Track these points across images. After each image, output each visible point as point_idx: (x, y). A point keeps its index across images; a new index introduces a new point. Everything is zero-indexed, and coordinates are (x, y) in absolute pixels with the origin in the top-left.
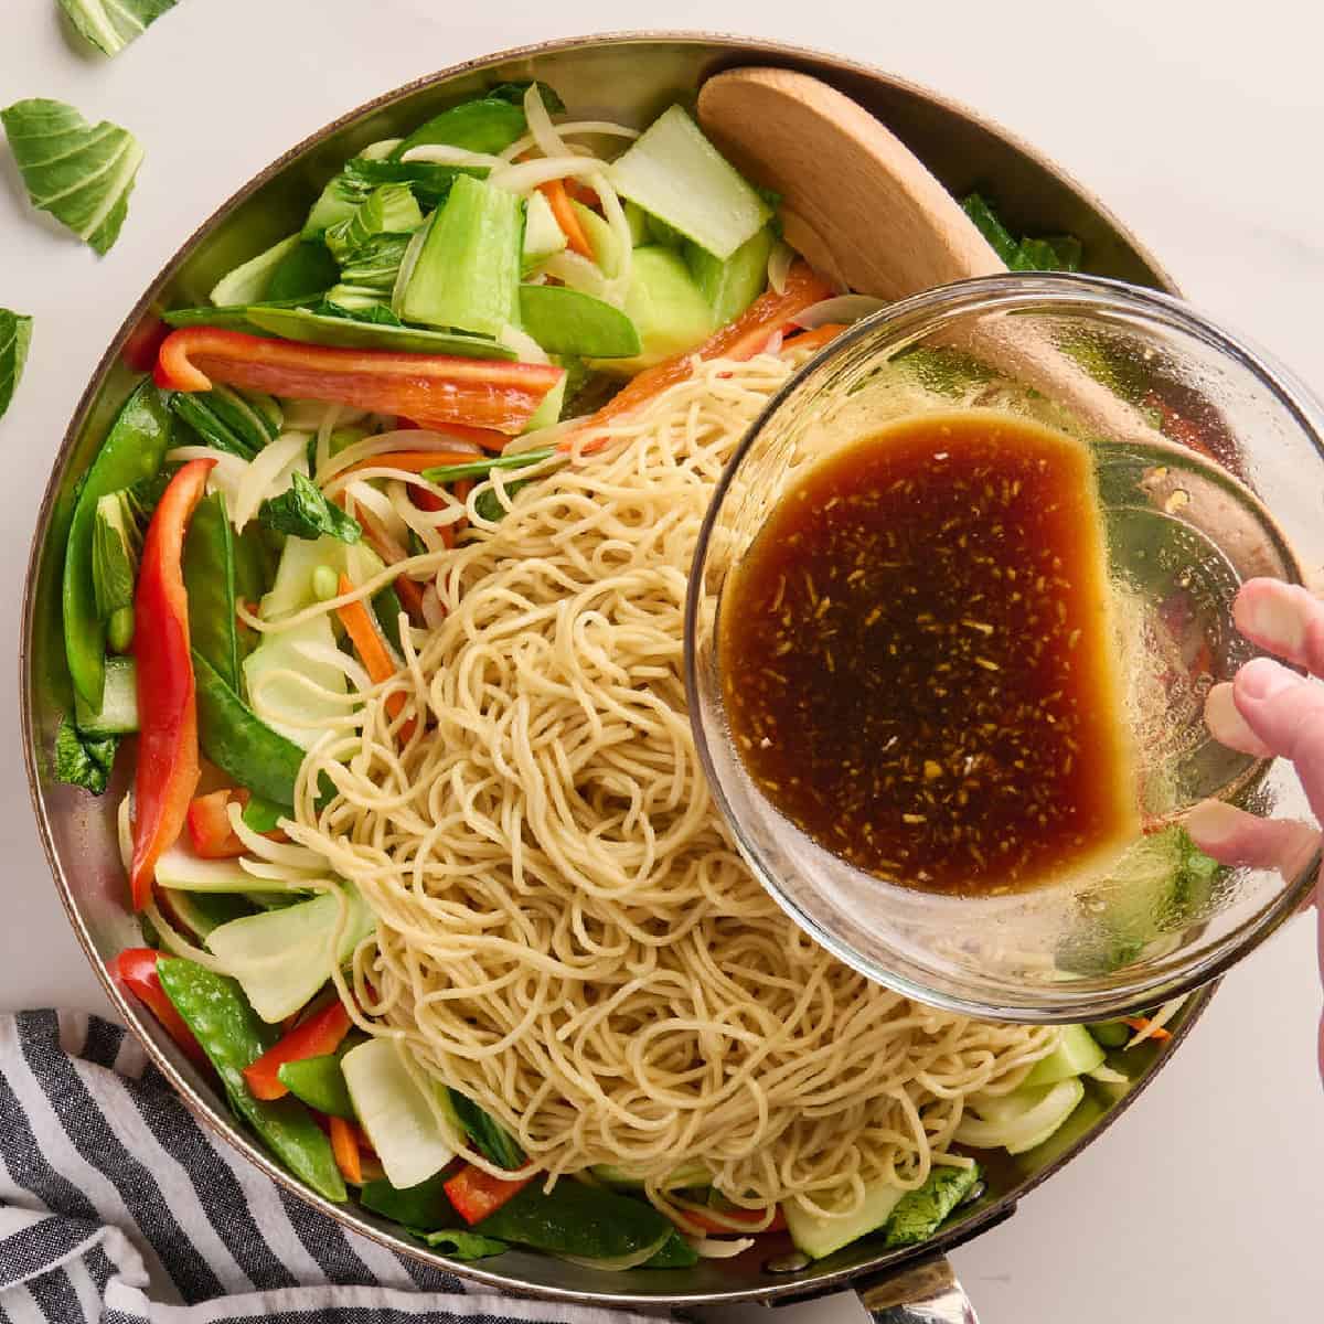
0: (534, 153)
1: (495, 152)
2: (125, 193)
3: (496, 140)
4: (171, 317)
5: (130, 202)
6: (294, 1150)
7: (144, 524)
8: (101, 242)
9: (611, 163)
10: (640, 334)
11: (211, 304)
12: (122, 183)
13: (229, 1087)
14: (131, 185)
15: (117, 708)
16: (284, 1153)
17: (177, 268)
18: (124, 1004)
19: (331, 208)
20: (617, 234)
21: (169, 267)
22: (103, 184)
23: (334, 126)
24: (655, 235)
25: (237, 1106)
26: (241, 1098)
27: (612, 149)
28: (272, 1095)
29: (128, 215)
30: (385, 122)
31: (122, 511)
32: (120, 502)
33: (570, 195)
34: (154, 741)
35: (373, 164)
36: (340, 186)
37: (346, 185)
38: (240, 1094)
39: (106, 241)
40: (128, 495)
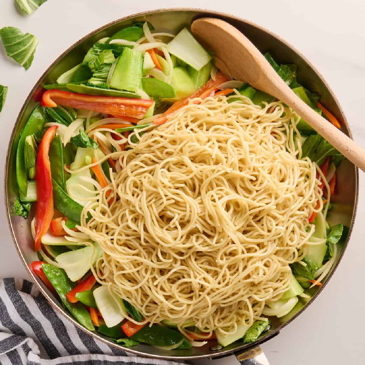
0: (146, 41)
1: (135, 41)
2: (33, 53)
3: (135, 38)
4: (45, 87)
5: (34, 55)
6: (80, 316)
7: (38, 144)
9: (167, 44)
11: (57, 83)
12: (32, 50)
13: (62, 299)
14: (35, 50)
15: (31, 195)
16: (77, 317)
17: (47, 74)
19: (90, 56)
20: (169, 64)
21: (45, 73)
22: (27, 50)
23: (91, 34)
24: (179, 64)
25: (65, 305)
26: (66, 303)
27: (167, 40)
28: (74, 301)
30: (105, 33)
31: (33, 140)
32: (32, 138)
33: (156, 53)
34: (41, 204)
35: (101, 44)
36: (92, 51)
37: (94, 50)
38: (65, 301)
39: (28, 66)
40: (34, 136)
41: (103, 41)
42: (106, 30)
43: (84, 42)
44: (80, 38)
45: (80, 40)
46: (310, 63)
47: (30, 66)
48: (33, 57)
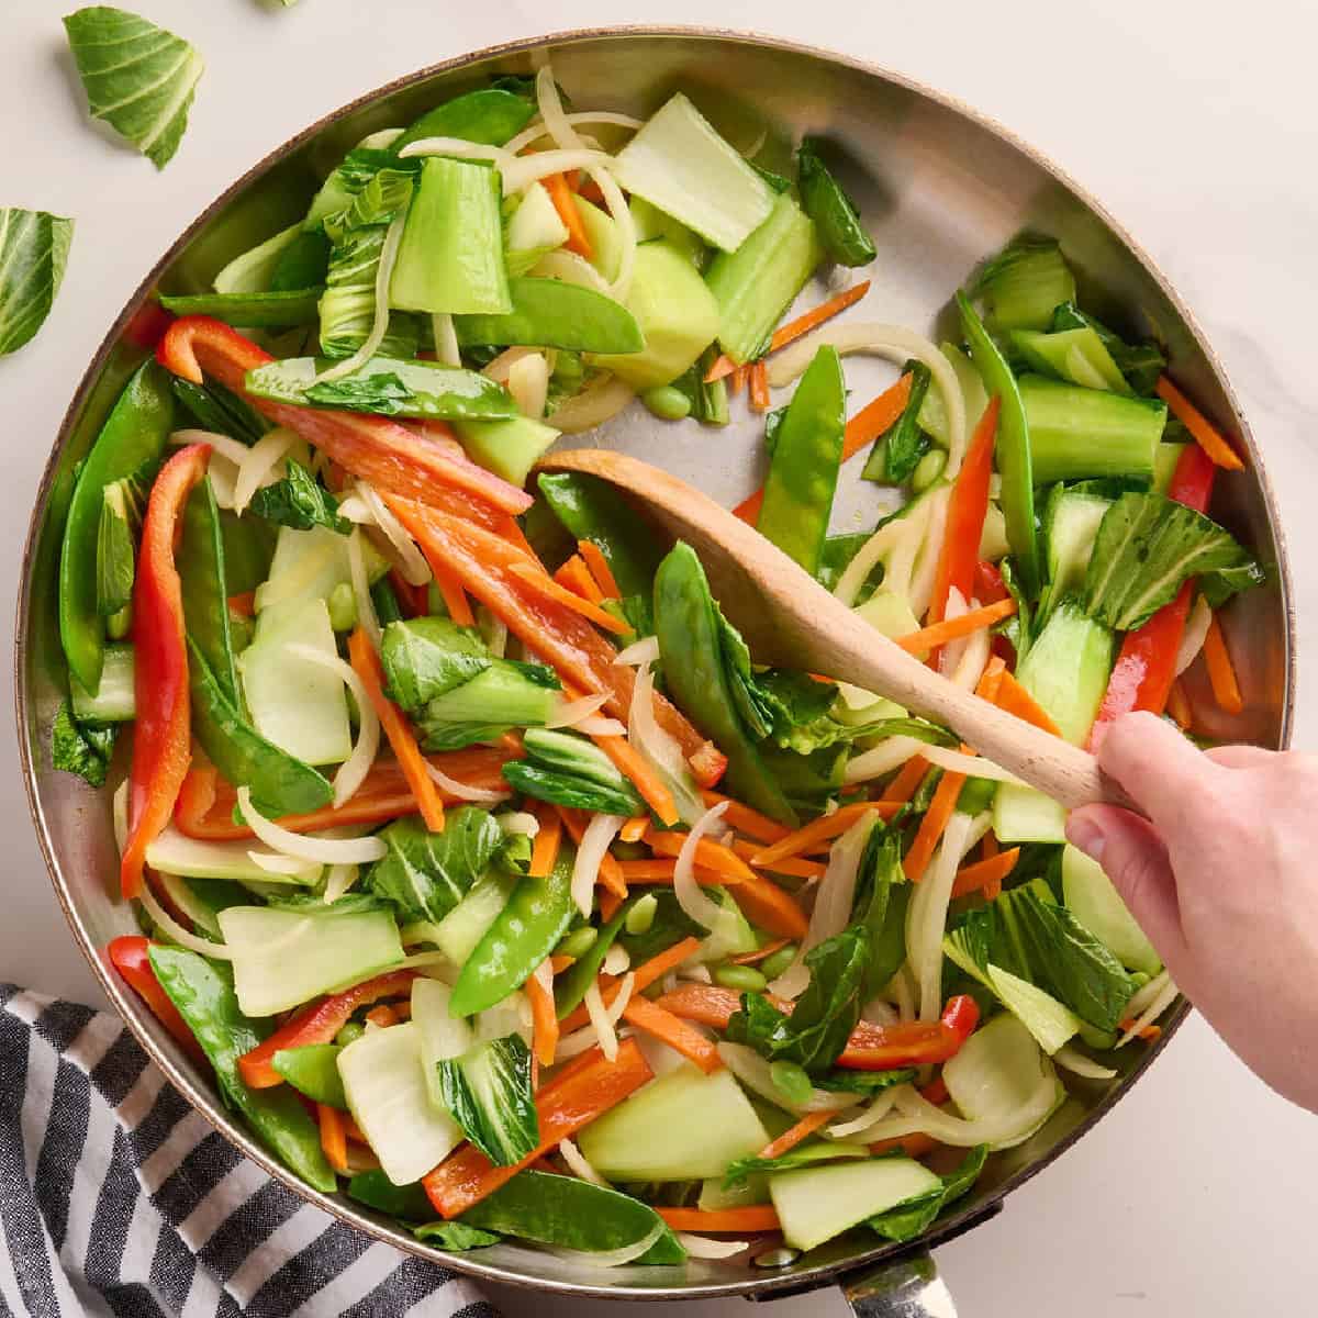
0: (543, 145)
1: (500, 144)
2: (184, 106)
3: (500, 132)
4: (169, 302)
5: (190, 115)
6: (285, 1139)
8: (159, 155)
9: (615, 155)
10: (641, 329)
11: (214, 291)
12: (182, 95)
13: (221, 1075)
14: (191, 96)
15: (114, 695)
16: (275, 1140)
17: (175, 258)
18: (116, 993)
19: (331, 199)
20: (620, 230)
21: (168, 257)
22: (161, 95)
23: (334, 116)
25: (228, 1096)
26: (232, 1087)
27: (616, 141)
28: (264, 1082)
29: (188, 128)
30: (387, 111)
31: (125, 497)
32: (124, 490)
33: (571, 188)
34: (148, 727)
35: (376, 152)
36: (341, 176)
37: (347, 175)
38: (232, 1082)
39: (165, 152)
40: (130, 482)
41: (379, 141)
42: (391, 101)
43: (310, 146)
44: (297, 129)
45: (295, 139)
46: (1127, 235)
47: (172, 153)
48: (185, 123)
